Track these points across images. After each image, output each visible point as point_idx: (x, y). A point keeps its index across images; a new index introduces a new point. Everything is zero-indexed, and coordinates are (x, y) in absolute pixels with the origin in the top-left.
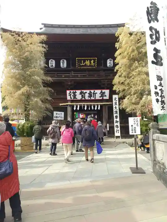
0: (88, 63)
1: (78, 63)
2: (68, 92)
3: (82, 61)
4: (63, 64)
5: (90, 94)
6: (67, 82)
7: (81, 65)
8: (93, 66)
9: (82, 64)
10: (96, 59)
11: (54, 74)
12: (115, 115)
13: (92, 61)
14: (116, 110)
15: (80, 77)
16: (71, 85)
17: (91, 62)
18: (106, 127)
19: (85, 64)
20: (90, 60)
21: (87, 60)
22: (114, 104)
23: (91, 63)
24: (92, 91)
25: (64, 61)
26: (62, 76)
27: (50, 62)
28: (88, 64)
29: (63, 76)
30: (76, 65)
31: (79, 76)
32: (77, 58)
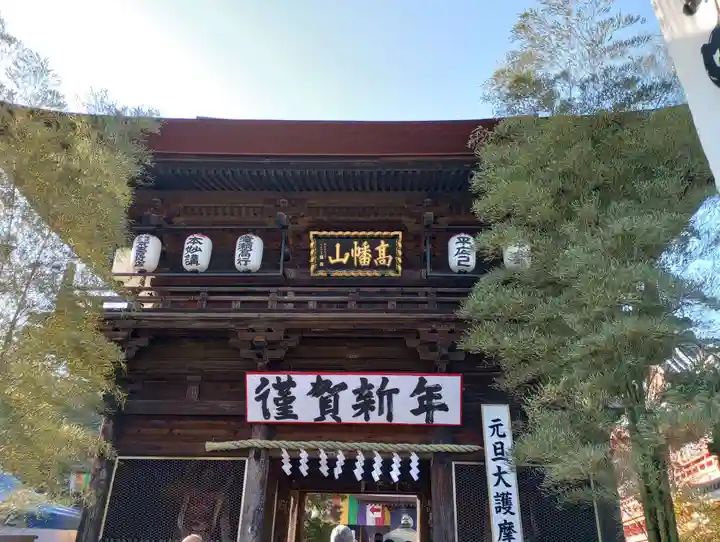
0: (361, 253)
1: (318, 255)
2: (253, 381)
3: (338, 246)
4: (246, 253)
5: (363, 393)
6: (251, 330)
7: (332, 261)
8: (384, 267)
9: (338, 260)
10: (396, 236)
11: (196, 293)
12: (497, 519)
13: (382, 247)
14: (502, 489)
15: (313, 311)
17: (377, 252)
19: (351, 259)
20: (374, 242)
21: (360, 240)
22: (490, 453)
23: (375, 254)
24: (375, 380)
25: (248, 240)
26: (229, 302)
27: (186, 246)
28: (365, 260)
29: (236, 306)
30: (309, 265)
31: (311, 305)
32: (315, 233)
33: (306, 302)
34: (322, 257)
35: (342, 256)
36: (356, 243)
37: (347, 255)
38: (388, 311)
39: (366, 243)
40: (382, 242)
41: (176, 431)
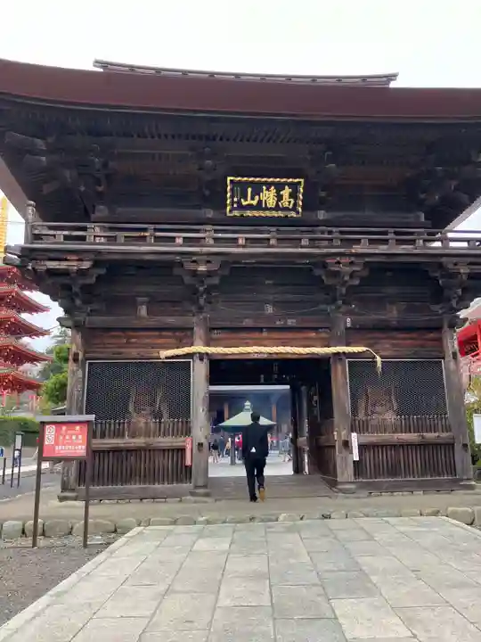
1: (232, 197)
3: (250, 190)
6: (194, 261)
7: (244, 203)
8: (287, 209)
9: (249, 202)
10: (300, 182)
11: (145, 230)
13: (286, 192)
15: (244, 246)
16: (209, 274)
17: (282, 196)
18: (347, 444)
19: (260, 202)
20: (280, 187)
21: (269, 185)
23: (280, 198)
26: (173, 239)
28: (271, 202)
29: (179, 241)
30: (226, 206)
32: (232, 178)
33: (237, 239)
34: (235, 199)
35: (253, 199)
36: (264, 188)
37: (257, 197)
38: (302, 247)
39: (273, 188)
40: (287, 187)
41: (133, 340)
